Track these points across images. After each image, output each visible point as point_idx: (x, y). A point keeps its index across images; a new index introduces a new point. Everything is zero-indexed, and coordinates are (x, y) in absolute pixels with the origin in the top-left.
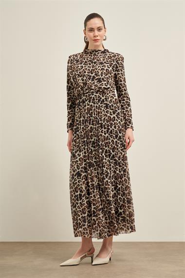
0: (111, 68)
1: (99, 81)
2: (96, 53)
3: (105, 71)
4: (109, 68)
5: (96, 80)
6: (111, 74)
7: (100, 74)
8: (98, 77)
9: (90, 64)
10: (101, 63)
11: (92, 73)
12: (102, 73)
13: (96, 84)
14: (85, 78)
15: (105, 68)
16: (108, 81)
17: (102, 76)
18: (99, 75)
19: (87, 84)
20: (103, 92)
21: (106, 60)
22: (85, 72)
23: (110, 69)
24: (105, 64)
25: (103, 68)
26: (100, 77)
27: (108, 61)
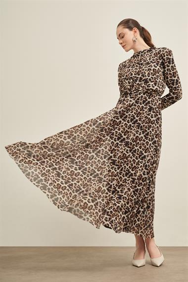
0: (158, 67)
1: (146, 81)
2: (143, 54)
3: (152, 71)
4: (156, 67)
5: (143, 81)
6: (158, 73)
7: (146, 74)
8: (145, 78)
9: (137, 66)
10: (148, 63)
11: (139, 75)
12: (149, 73)
13: (143, 85)
14: (132, 80)
15: (152, 68)
16: (156, 81)
17: (149, 77)
18: (146, 76)
19: (134, 86)
20: (151, 94)
21: (152, 59)
22: (132, 74)
23: (157, 69)
24: (151, 64)
25: (150, 68)
26: (147, 77)
27: (154, 60)
